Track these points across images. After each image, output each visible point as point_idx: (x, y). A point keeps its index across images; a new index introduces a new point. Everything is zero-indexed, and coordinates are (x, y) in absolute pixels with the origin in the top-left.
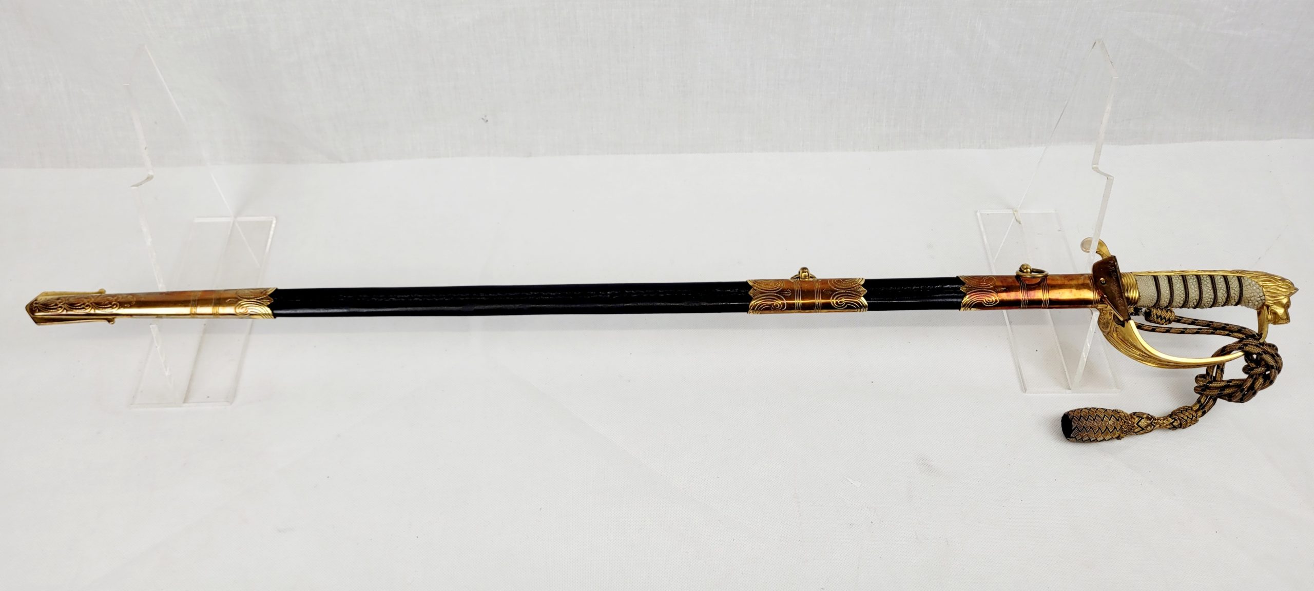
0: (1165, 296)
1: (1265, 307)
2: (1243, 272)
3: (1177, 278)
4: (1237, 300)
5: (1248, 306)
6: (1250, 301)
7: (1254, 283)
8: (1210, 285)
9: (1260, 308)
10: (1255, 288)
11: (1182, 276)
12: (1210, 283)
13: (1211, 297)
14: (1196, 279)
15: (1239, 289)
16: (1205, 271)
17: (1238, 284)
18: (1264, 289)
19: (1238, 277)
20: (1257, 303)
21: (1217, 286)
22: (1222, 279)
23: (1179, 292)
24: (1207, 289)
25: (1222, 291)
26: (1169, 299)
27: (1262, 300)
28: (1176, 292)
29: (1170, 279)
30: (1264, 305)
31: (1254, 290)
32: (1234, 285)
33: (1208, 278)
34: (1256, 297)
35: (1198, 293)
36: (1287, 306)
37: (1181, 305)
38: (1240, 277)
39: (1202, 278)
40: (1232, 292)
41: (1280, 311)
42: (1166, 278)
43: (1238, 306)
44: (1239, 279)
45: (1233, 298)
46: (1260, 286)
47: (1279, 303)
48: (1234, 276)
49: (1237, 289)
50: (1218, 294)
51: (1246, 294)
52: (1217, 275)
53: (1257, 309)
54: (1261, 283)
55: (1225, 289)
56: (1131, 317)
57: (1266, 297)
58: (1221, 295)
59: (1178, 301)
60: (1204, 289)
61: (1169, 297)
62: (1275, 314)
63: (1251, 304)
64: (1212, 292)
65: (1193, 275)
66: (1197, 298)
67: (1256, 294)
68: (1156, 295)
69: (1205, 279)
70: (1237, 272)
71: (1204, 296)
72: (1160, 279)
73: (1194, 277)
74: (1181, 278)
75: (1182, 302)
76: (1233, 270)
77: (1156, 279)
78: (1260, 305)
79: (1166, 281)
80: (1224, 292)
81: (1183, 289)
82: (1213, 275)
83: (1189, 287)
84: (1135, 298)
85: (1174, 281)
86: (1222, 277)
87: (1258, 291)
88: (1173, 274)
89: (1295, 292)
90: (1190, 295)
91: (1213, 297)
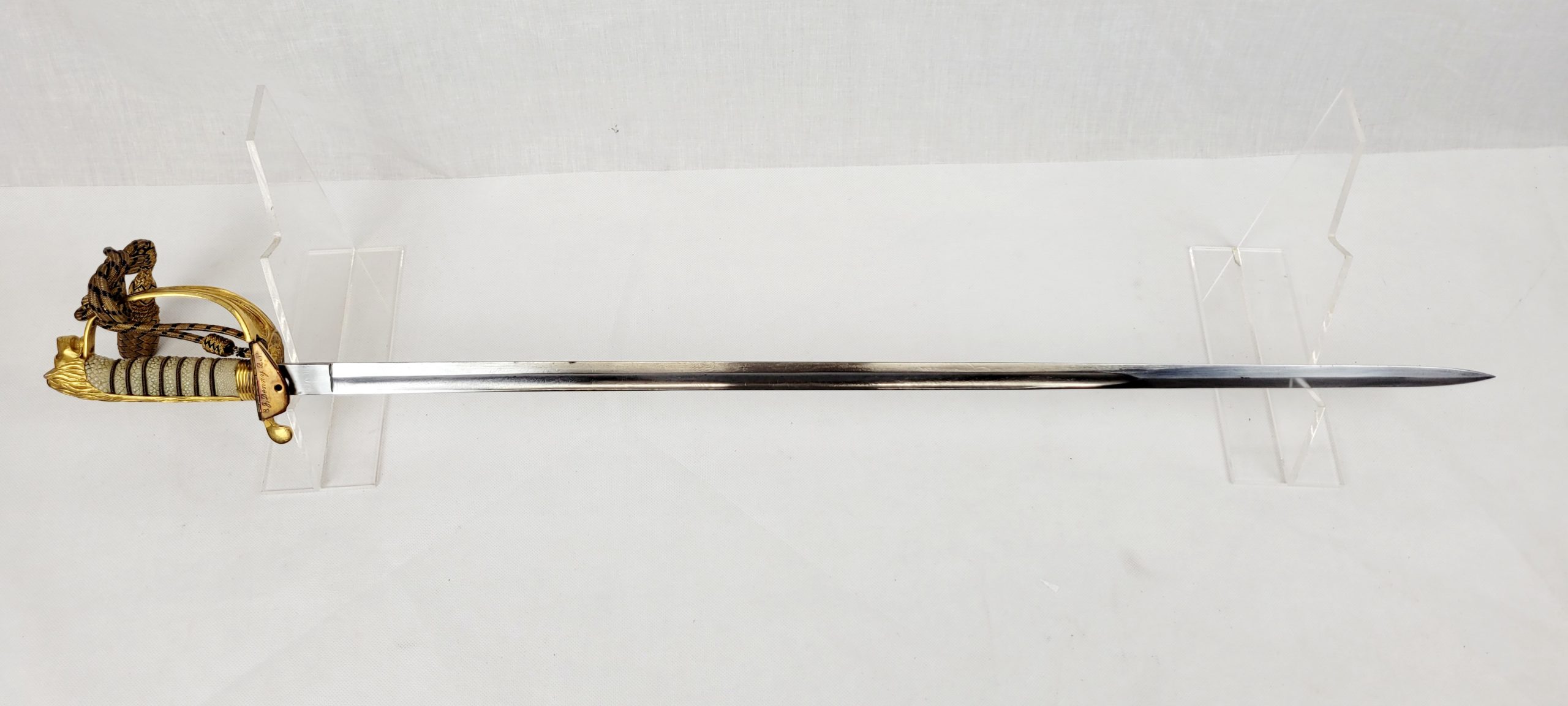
0: (205, 371)
1: (85, 355)
2: (107, 400)
3: (188, 392)
4: (119, 365)
5: (105, 359)
6: (103, 363)
7: (96, 386)
8: (149, 383)
9: (91, 356)
10: (96, 379)
11: (181, 395)
12: (149, 386)
13: (150, 369)
14: (166, 390)
15: (115, 378)
16: (154, 401)
17: (115, 384)
18: (85, 377)
19: (114, 393)
20: (95, 361)
21: (141, 382)
22: (133, 390)
23: (188, 375)
24: (153, 378)
25: (136, 376)
26: (201, 367)
27: (88, 365)
28: (191, 375)
29: (197, 392)
30: (87, 360)
31: (97, 377)
32: (120, 384)
33: (151, 392)
34: (96, 368)
35: (165, 374)
36: (59, 357)
37: (186, 360)
38: (111, 393)
39: (158, 392)
40: (124, 375)
41: (68, 352)
42: (201, 392)
43: (116, 359)
44: (113, 391)
45: (123, 368)
46: (89, 382)
47: (68, 360)
48: (119, 394)
49: (117, 378)
50: (140, 373)
51: (106, 373)
52: (139, 395)
53: (94, 355)
54: (88, 385)
55: (132, 378)
56: (248, 347)
57: (83, 369)
58: (136, 371)
59: (189, 365)
60: (156, 379)
61: (201, 370)
62: (74, 349)
63: (102, 361)
64: (148, 374)
65: (168, 396)
66: (166, 368)
67: (95, 372)
68: (215, 372)
69: (155, 391)
70: (114, 400)
71: (158, 371)
72: (209, 391)
73: (167, 394)
74: (183, 392)
75: (185, 363)
76: (119, 401)
77: (213, 393)
78: (90, 359)
79: (201, 388)
80: (133, 374)
81: (182, 379)
82: (144, 395)
83: (175, 382)
84: (241, 370)
85: (192, 389)
86: (133, 393)
87: (92, 376)
88: (192, 398)
89: (47, 373)
90: (175, 371)
91: (147, 369)
